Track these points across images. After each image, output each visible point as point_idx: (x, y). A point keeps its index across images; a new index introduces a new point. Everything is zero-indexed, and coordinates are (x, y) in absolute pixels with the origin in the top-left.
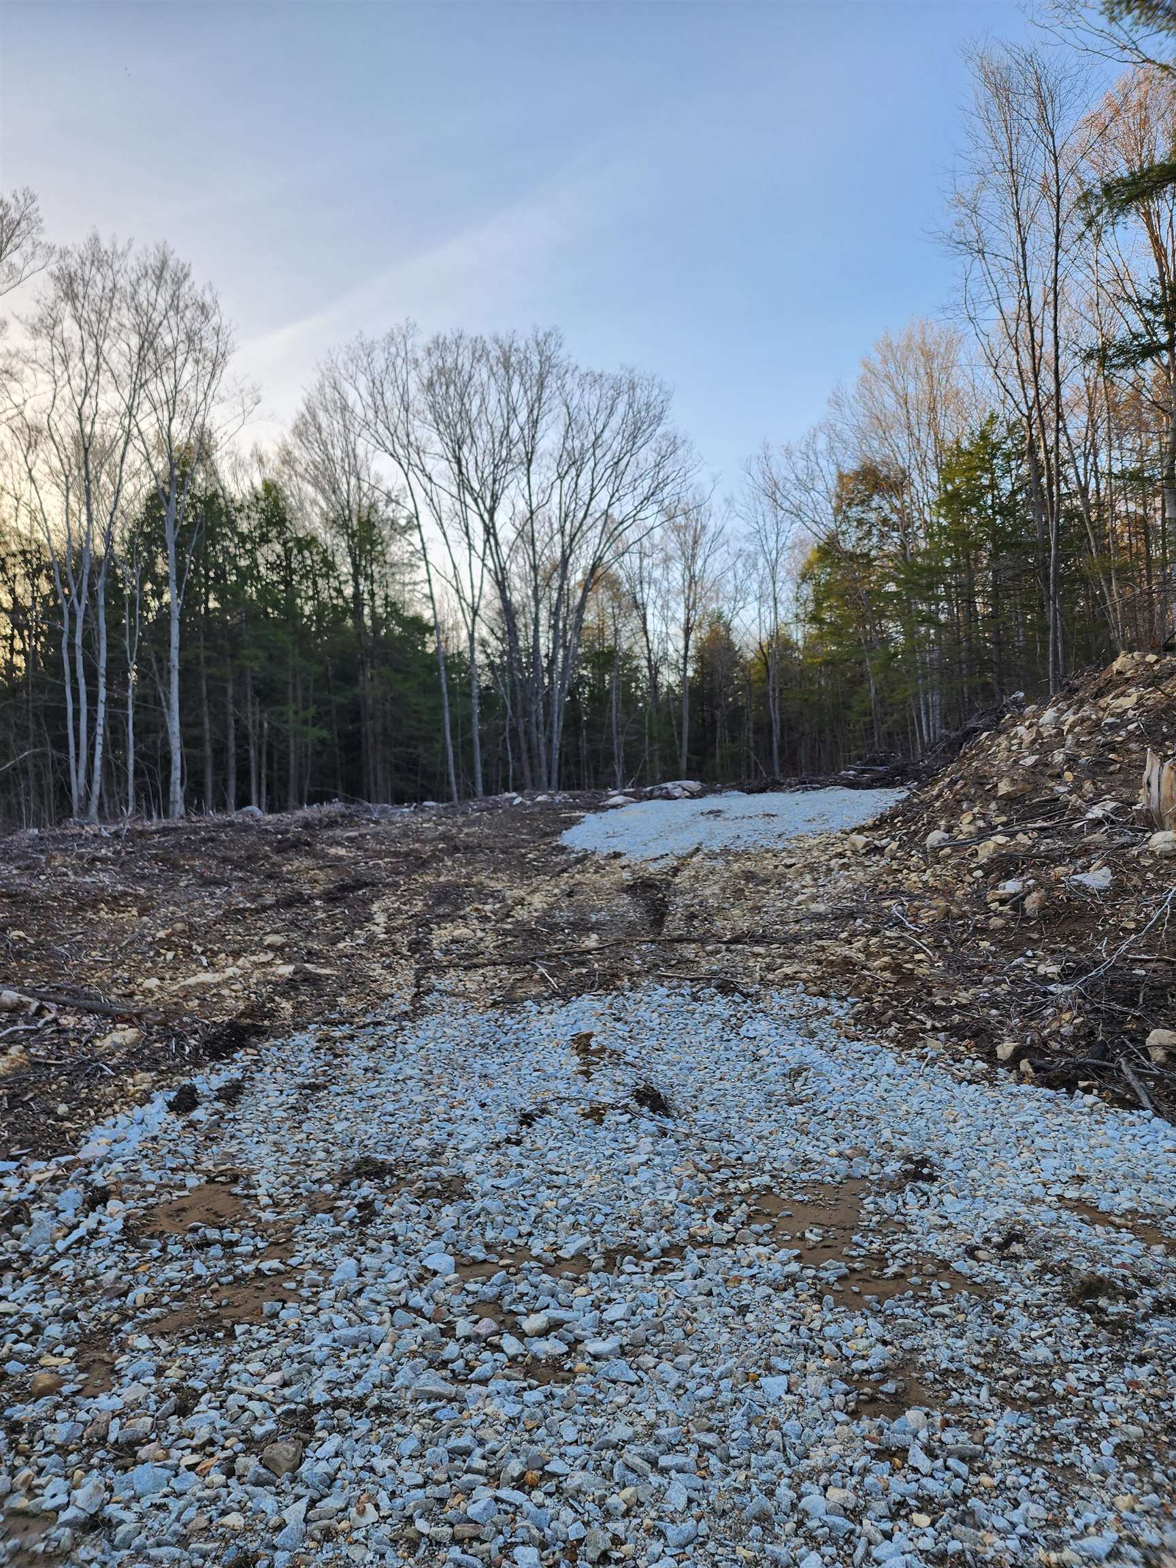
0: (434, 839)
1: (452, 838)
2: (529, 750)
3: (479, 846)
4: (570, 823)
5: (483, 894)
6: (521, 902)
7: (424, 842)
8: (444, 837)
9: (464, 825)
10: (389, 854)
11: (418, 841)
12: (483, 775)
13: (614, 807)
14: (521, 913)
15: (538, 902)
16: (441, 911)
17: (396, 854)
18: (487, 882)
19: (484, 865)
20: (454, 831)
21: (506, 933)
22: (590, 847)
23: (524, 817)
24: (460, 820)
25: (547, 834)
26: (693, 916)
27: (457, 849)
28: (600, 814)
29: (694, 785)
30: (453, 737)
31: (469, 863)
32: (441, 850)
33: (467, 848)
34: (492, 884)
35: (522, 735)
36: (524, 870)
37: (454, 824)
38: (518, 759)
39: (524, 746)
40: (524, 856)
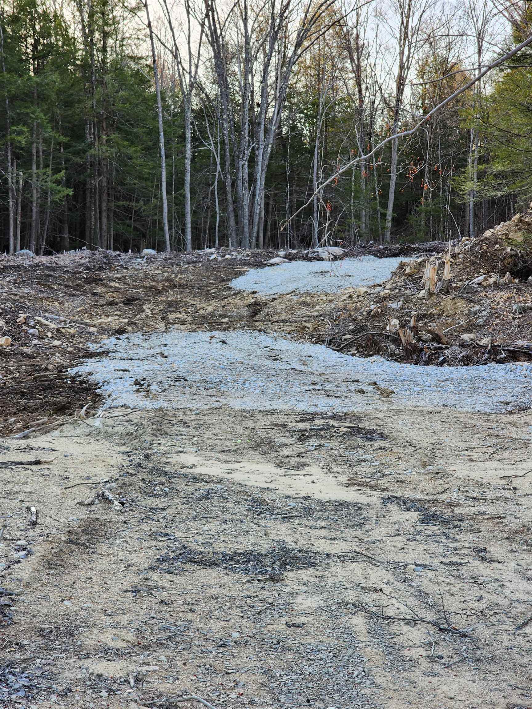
0: (162, 281)
1: (172, 280)
2: (235, 202)
3: (187, 285)
4: (240, 274)
5: (187, 305)
6: (203, 308)
7: (157, 282)
8: (168, 280)
9: (178, 273)
10: (141, 287)
11: (154, 281)
12: (192, 222)
13: (272, 265)
14: (202, 312)
15: (210, 309)
16: (171, 309)
17: (145, 287)
18: (189, 301)
19: (189, 294)
20: (173, 276)
21: (195, 317)
22: (243, 288)
23: (214, 269)
24: (176, 269)
25: (224, 280)
26: (268, 315)
27: (175, 286)
28: (259, 270)
29: (338, 251)
30: (168, 192)
31: (181, 293)
32: (167, 286)
33: (180, 286)
34: (192, 302)
35: (229, 189)
36: (208, 297)
37: (173, 272)
38: (224, 210)
39: (230, 199)
40: (209, 291)
